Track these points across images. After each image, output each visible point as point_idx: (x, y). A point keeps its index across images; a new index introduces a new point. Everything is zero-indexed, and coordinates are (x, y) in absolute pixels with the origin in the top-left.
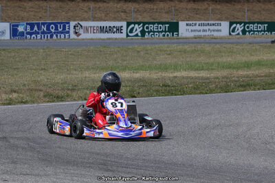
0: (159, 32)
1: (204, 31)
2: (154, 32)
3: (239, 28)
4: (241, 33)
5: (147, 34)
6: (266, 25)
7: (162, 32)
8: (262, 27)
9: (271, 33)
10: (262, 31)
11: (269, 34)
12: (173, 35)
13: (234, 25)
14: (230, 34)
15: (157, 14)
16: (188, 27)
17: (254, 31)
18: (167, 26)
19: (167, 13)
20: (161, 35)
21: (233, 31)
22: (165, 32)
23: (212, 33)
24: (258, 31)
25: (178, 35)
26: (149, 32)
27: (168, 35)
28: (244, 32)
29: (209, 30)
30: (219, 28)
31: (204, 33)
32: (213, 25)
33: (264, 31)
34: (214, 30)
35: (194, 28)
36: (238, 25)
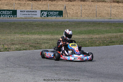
0: (7, 15)
1: (29, 14)
2: (5, 15)
3: (45, 13)
4: (46, 16)
5: (1, 16)
6: (58, 12)
7: (9, 15)
8: (56, 13)
9: (60, 17)
10: (56, 15)
11: (59, 16)
12: (14, 17)
13: (43, 12)
14: (41, 17)
16: (21, 13)
17: (52, 15)
18: (11, 12)
20: (8, 16)
22: (10, 15)
23: (33, 16)
24: (54, 15)
25: (16, 16)
26: (2, 15)
27: (11, 17)
28: (47, 15)
29: (31, 14)
30: (36, 13)
31: (29, 16)
32: (33, 12)
33: (57, 15)
34: (33, 14)
35: (24, 13)
36: (45, 12)
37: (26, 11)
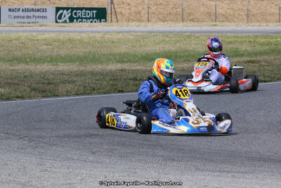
1: (28, 17)
3: (66, 14)
4: (68, 21)
6: (95, 12)
8: (90, 13)
9: (100, 21)
10: (90, 18)
11: (98, 21)
13: (61, 11)
14: (57, 22)
16: (11, 13)
17: (82, 18)
21: (60, 18)
23: (37, 20)
24: (86, 18)
29: (34, 16)
30: (44, 14)
31: (29, 20)
32: (38, 10)
33: (93, 18)
34: (39, 17)
35: (17, 14)
36: (65, 11)
37: (21, 10)
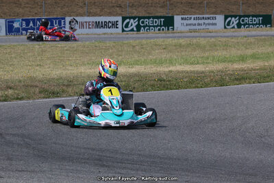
0: (154, 26)
1: (199, 24)
2: (150, 26)
3: (235, 21)
4: (236, 27)
5: (142, 28)
6: (261, 18)
7: (158, 26)
8: (257, 20)
9: (266, 26)
10: (257, 24)
11: (264, 27)
12: (168, 29)
13: (229, 19)
14: (225, 28)
15: (152, 8)
16: (183, 21)
17: (249, 24)
18: (162, 20)
19: (162, 7)
20: (157, 29)
21: (228, 24)
22: (161, 26)
23: (208, 27)
24: (253, 24)
25: (173, 29)
26: (144, 27)
27: (163, 29)
28: (239, 25)
29: (204, 23)
30: (214, 21)
31: (199, 27)
32: (208, 18)
33: (259, 24)
34: (209, 24)
35: (189, 22)
36: (233, 18)
37: (193, 18)
